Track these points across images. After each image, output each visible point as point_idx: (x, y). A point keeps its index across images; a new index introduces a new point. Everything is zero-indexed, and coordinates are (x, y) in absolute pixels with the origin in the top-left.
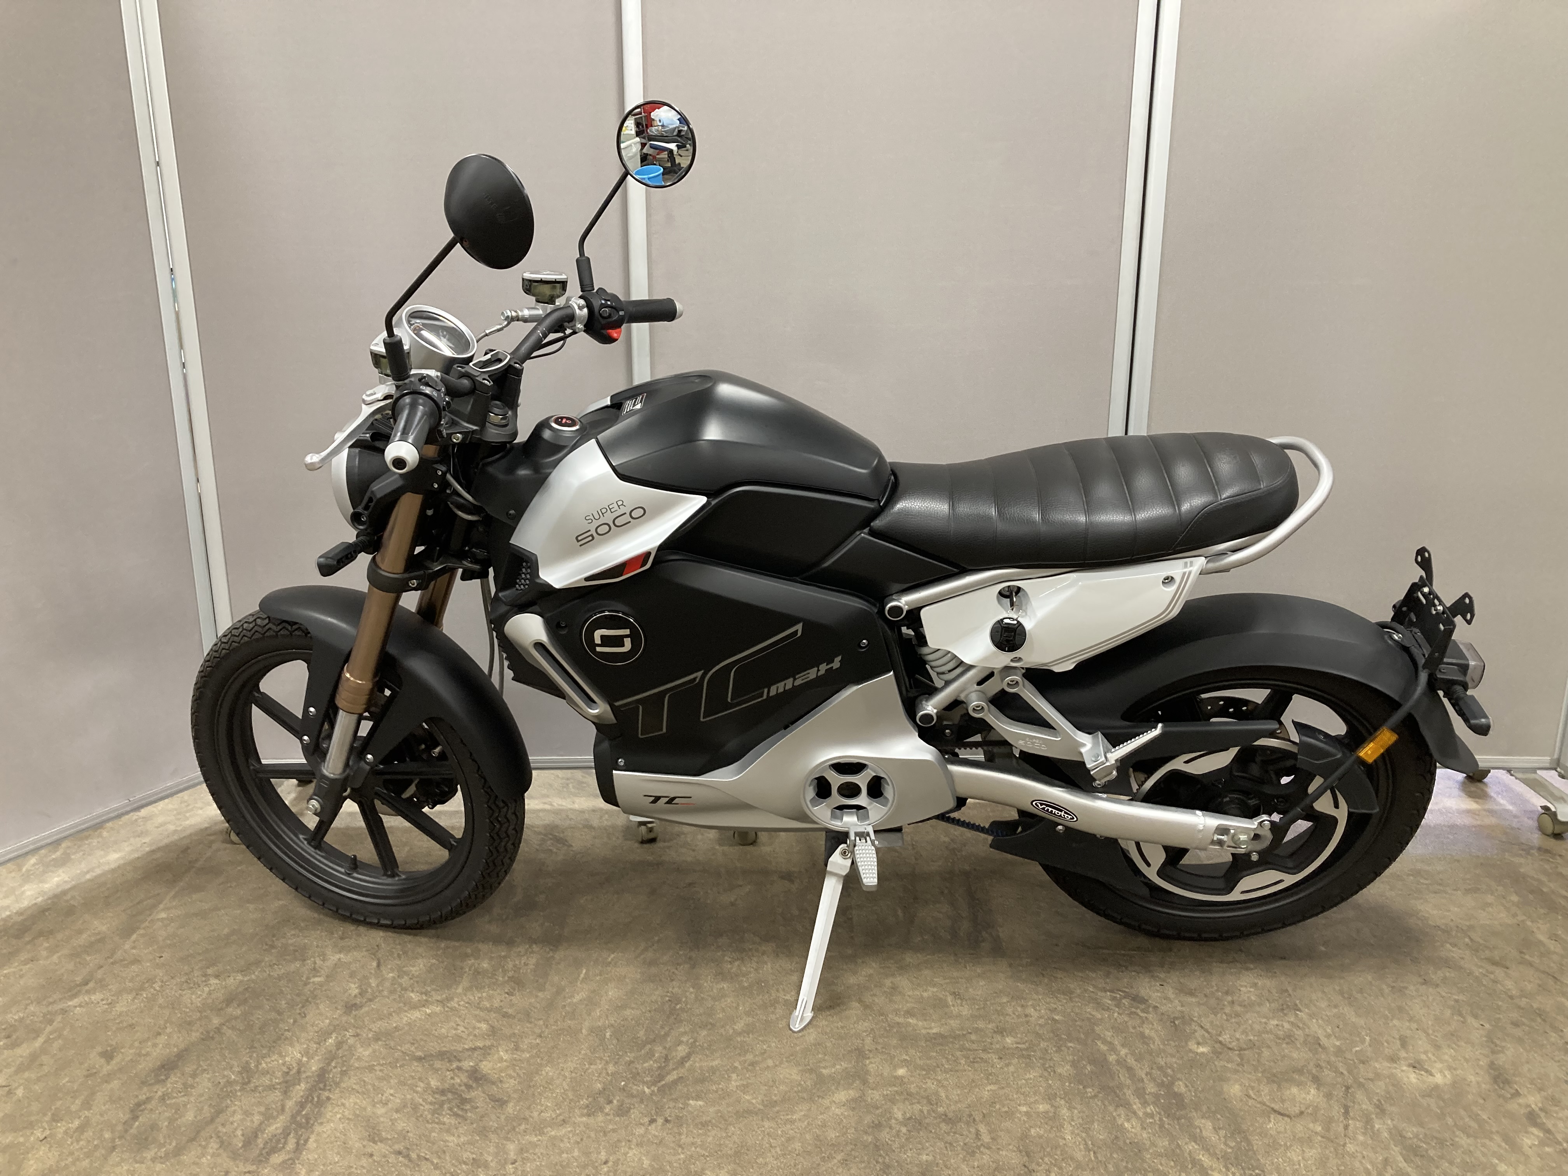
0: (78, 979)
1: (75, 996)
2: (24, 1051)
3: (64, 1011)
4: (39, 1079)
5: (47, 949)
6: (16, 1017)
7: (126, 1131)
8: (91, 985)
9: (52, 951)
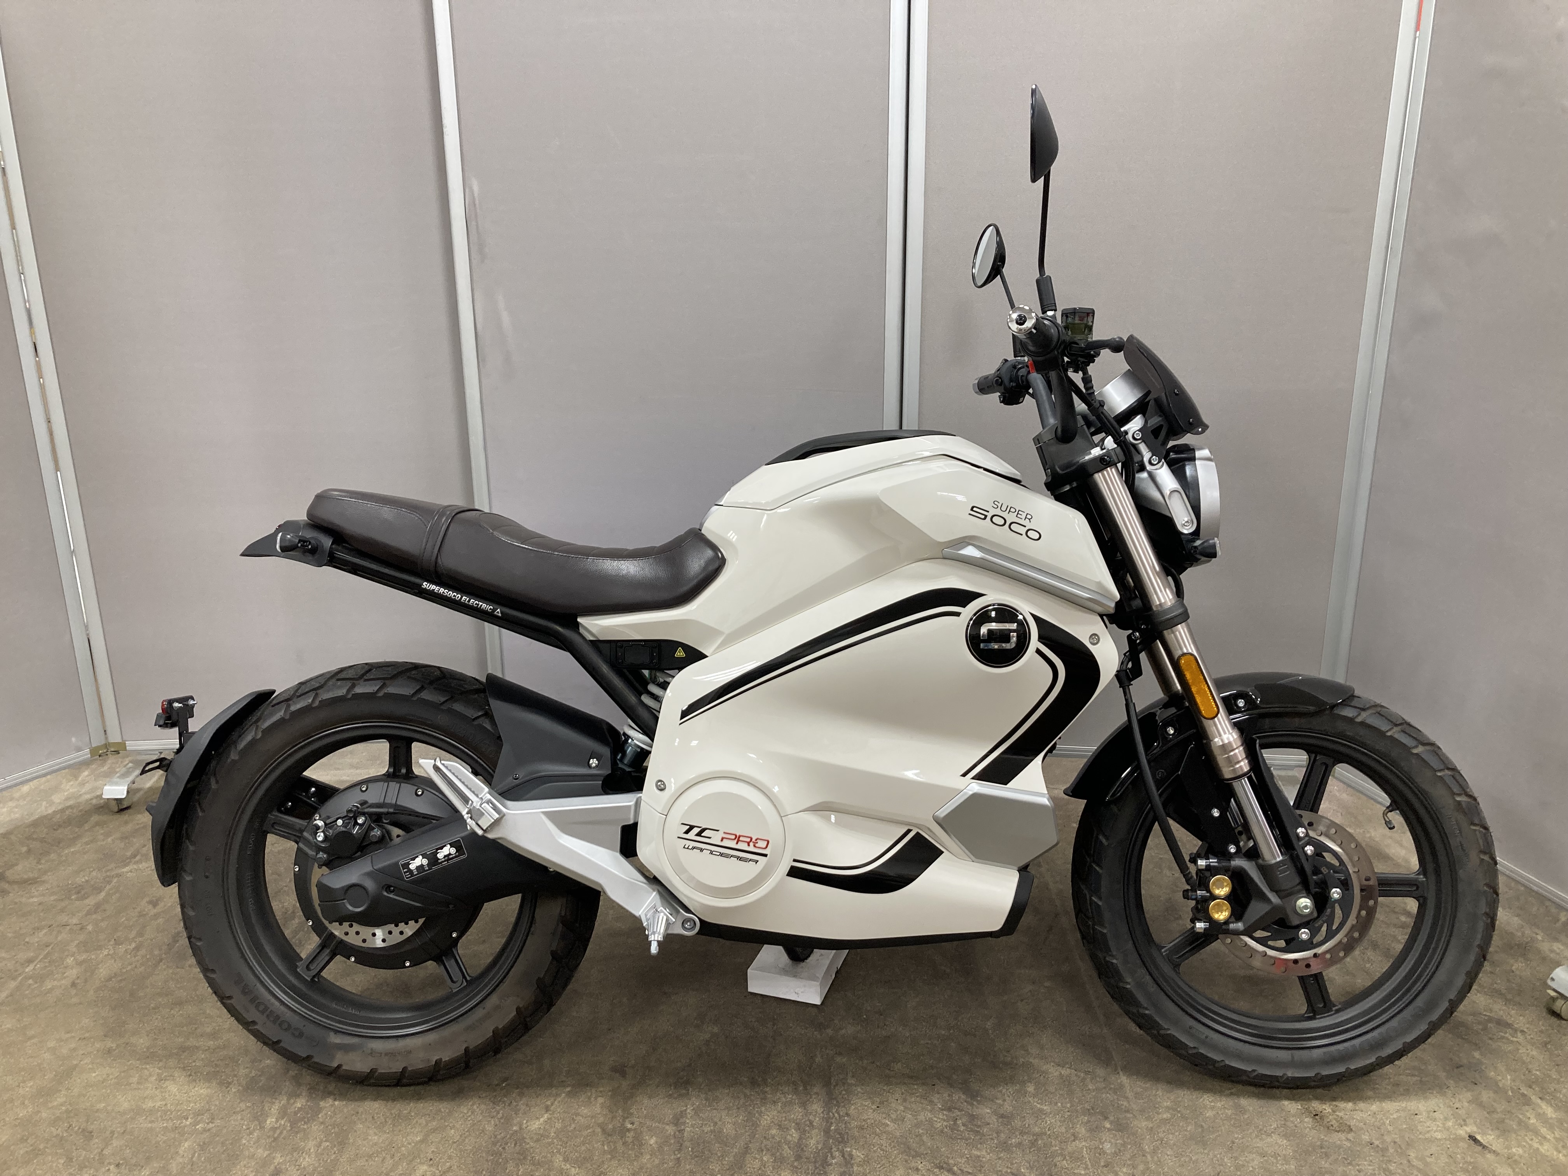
0: (129, 854)
1: (126, 865)
2: (91, 901)
3: (118, 875)
4: (103, 920)
5: (102, 834)
6: (83, 880)
7: (170, 949)
8: (138, 858)
9: (107, 835)
